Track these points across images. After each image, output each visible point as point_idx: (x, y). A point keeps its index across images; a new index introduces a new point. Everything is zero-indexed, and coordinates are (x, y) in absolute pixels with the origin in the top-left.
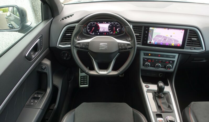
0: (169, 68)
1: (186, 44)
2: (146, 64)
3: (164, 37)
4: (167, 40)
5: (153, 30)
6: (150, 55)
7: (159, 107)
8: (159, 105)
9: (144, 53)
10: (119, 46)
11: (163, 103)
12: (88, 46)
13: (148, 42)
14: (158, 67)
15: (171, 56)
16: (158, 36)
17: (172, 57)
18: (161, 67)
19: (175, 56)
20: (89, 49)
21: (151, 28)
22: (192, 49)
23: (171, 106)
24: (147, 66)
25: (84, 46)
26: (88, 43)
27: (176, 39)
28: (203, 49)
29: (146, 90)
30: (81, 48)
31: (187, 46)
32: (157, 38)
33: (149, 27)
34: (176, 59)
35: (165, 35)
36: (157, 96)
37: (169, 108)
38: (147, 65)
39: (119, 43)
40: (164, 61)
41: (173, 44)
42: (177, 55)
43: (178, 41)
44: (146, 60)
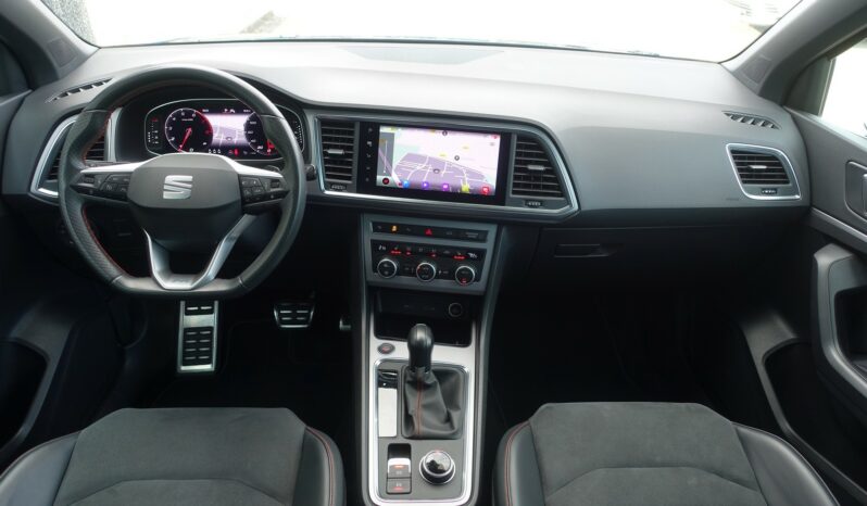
0: (466, 276)
1: (510, 188)
2: (383, 263)
3: (432, 160)
4: (443, 172)
5: (391, 136)
6: (394, 228)
7: (407, 419)
8: (410, 412)
9: (375, 224)
10: (241, 188)
11: (427, 407)
12: (126, 188)
13: (380, 178)
14: (426, 273)
15: (471, 235)
16: (411, 157)
17: (474, 235)
18: (438, 277)
19: (486, 233)
20: (129, 196)
21: (383, 130)
22: (532, 206)
23: (455, 415)
24: (386, 273)
25: (109, 187)
26: (127, 177)
27: (475, 167)
28: (568, 202)
29: (378, 363)
30: (97, 192)
31: (514, 193)
32: (408, 164)
33: (377, 126)
34: (488, 246)
35: (436, 154)
36: (409, 382)
37: (447, 425)
38: (386, 266)
39: (240, 177)
40: (447, 252)
41: (466, 188)
42: (492, 230)
43: (482, 177)
44: (384, 248)
